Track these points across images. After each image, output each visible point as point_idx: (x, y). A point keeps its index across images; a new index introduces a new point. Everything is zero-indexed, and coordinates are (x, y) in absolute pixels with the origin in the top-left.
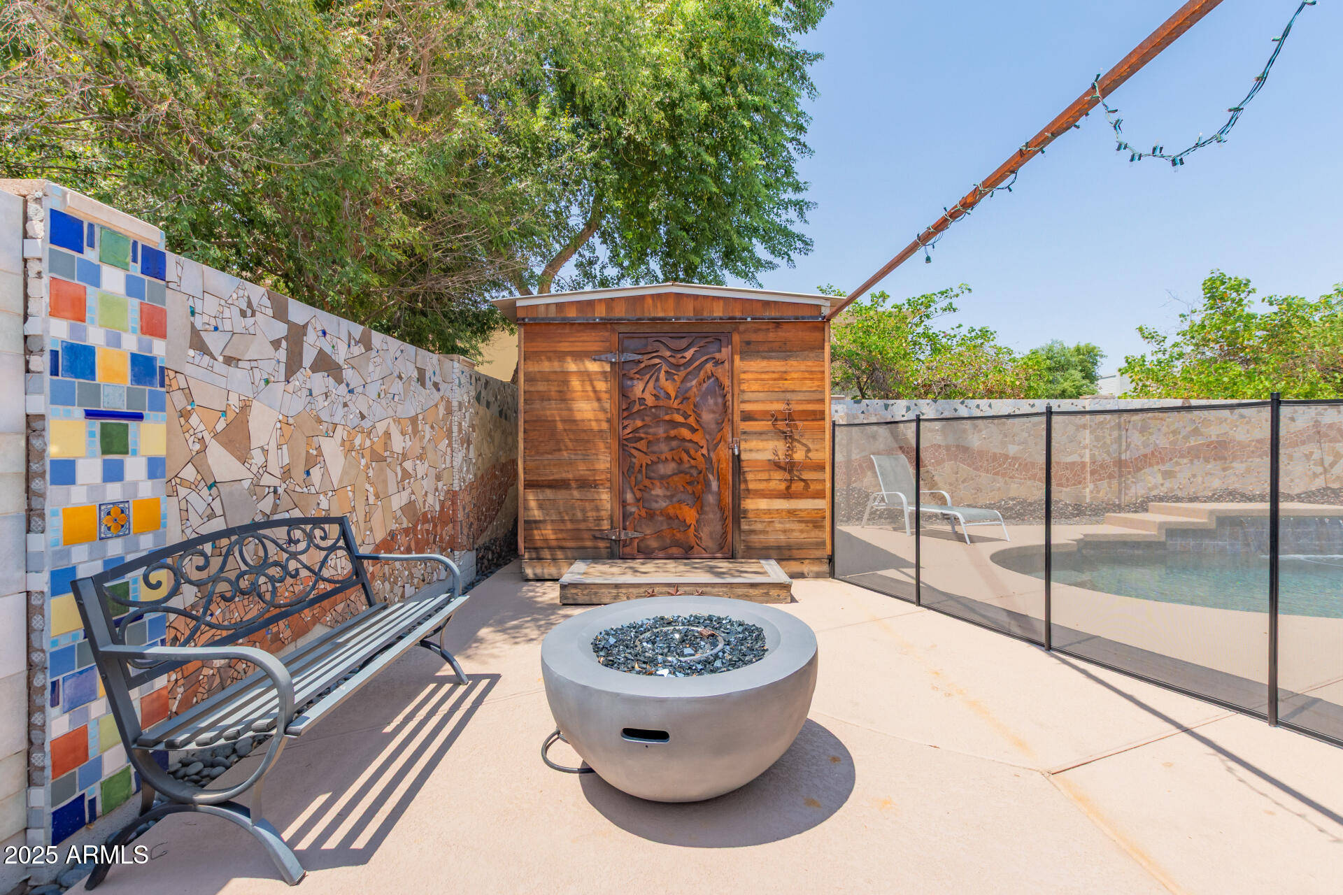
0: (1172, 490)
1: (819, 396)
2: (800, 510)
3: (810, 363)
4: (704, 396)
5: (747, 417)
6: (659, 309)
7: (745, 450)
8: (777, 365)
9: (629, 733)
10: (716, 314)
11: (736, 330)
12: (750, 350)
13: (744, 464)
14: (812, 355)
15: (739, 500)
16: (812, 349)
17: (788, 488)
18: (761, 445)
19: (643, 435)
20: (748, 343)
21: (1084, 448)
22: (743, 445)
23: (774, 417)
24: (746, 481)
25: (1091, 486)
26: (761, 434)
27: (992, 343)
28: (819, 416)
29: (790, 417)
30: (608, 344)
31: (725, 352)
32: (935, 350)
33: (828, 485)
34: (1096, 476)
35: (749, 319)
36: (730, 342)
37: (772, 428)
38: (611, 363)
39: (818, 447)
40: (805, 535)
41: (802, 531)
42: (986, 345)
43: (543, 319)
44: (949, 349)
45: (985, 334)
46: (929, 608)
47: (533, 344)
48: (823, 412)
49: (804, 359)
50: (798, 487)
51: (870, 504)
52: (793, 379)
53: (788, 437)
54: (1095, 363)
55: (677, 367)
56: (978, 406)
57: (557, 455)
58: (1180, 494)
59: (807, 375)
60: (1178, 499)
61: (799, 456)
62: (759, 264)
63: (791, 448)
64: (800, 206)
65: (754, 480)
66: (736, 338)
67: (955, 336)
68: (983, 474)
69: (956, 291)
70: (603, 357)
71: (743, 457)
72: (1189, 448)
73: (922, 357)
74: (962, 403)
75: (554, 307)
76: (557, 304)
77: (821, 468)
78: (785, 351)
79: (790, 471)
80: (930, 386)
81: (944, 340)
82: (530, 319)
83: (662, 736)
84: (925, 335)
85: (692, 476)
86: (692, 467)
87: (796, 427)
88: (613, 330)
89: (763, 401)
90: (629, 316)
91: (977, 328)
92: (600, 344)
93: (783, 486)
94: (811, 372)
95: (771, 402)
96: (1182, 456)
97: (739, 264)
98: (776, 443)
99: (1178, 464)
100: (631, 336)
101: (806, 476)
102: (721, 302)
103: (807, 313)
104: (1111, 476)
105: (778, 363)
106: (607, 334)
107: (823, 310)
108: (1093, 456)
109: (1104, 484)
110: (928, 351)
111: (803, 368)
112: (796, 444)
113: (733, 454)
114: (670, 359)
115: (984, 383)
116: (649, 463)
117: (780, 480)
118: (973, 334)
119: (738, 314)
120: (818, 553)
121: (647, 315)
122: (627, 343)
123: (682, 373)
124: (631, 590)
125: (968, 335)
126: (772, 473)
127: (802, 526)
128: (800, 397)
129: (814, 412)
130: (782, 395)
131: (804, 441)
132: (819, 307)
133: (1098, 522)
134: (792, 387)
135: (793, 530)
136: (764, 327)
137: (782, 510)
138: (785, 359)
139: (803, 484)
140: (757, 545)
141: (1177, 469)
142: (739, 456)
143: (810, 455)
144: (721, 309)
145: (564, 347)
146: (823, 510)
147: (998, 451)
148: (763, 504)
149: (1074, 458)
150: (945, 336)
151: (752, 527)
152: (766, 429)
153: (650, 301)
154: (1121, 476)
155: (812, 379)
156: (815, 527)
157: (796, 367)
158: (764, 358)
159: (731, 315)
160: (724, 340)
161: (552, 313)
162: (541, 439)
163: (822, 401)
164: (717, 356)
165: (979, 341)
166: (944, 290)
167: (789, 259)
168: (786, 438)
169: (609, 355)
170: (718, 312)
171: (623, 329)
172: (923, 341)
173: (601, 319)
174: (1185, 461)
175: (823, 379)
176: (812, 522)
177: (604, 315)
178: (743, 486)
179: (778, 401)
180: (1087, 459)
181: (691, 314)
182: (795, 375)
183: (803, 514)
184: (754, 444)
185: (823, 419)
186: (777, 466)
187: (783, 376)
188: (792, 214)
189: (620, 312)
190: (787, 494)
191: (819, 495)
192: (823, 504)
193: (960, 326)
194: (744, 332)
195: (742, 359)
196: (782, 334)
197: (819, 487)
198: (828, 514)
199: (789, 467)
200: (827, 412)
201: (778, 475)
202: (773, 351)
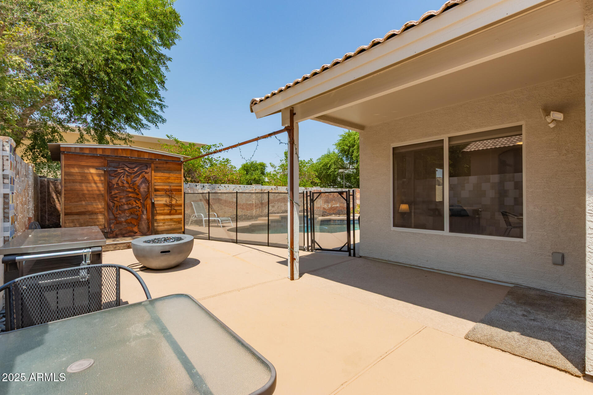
0: (273, 211)
1: (180, 185)
2: (174, 218)
3: (177, 175)
4: (141, 184)
5: (156, 190)
6: (124, 153)
7: (156, 201)
8: (167, 175)
9: (162, 252)
10: (145, 157)
11: (153, 163)
12: (157, 170)
13: (155, 205)
14: (178, 172)
15: (154, 216)
16: (178, 170)
17: (170, 212)
18: (161, 199)
19: (118, 196)
20: (157, 167)
21: (253, 199)
22: (155, 199)
23: (166, 190)
24: (156, 210)
25: (255, 210)
26: (161, 196)
27: (230, 164)
28: (180, 190)
29: (171, 190)
30: (103, 164)
31: (149, 170)
32: (212, 165)
33: (183, 211)
34: (256, 207)
35: (157, 160)
36: (150, 167)
37: (165, 194)
38: (104, 171)
39: (180, 199)
40: (176, 226)
41: (175, 225)
42: (228, 165)
43: (73, 153)
44: (216, 165)
45: (227, 160)
46: (212, 240)
47: (69, 161)
48: (181, 189)
49: (175, 173)
50: (173, 211)
51: (191, 218)
52: (172, 179)
53: (170, 197)
54: (264, 169)
55: (131, 173)
56: (225, 186)
57: (80, 203)
58: (275, 212)
59: (176, 178)
60: (275, 213)
61: (174, 202)
62: (143, 126)
63: (171, 200)
64: (162, 107)
65: (159, 210)
66: (153, 165)
67: (218, 161)
68: (227, 208)
69: (218, 145)
70: (101, 168)
71: (155, 203)
72: (278, 199)
73: (207, 167)
74: (220, 185)
75: (79, 149)
76: (80, 148)
77: (181, 206)
78: (169, 170)
79: (171, 207)
80: (210, 177)
81: (214, 162)
82: (67, 152)
83: (169, 252)
84: (208, 159)
85: (137, 209)
86: (137, 206)
87: (173, 194)
88: (105, 159)
89: (162, 186)
90: (112, 155)
91: (225, 158)
92: (100, 164)
93: (168, 212)
94: (177, 177)
95: (165, 186)
96: (276, 202)
97: (133, 123)
98: (166, 198)
99: (275, 204)
100: (112, 162)
101: (176, 208)
102: (148, 153)
103: (176, 160)
104: (260, 207)
105: (167, 174)
106: (102, 160)
107: (181, 159)
108: (255, 202)
109: (258, 209)
110: (209, 165)
111: (175, 176)
112: (172, 199)
113: (152, 202)
114: (128, 171)
115: (227, 178)
116: (120, 205)
117: (168, 210)
118: (224, 160)
119: (153, 158)
120: (180, 231)
121: (119, 155)
122: (111, 164)
123: (133, 176)
124: (121, 245)
125: (222, 160)
126: (165, 208)
127: (175, 223)
128: (174, 185)
129: (178, 189)
130: (168, 184)
131: (175, 198)
132: (180, 158)
133: (256, 220)
134: (171, 182)
135: (172, 225)
136: (162, 163)
137: (168, 219)
138: (169, 173)
139: (175, 211)
140: (160, 230)
141: (275, 205)
142: (154, 203)
143: (177, 202)
144: (147, 156)
145: (83, 163)
146: (181, 218)
147: (231, 200)
148: (162, 217)
149: (251, 202)
150: (215, 160)
151: (158, 225)
152: (163, 194)
153: (121, 151)
154: (262, 207)
155: (178, 179)
156: (179, 223)
157: (173, 176)
158: (162, 172)
159: (151, 158)
160: (148, 166)
161: (78, 151)
162: (72, 197)
163: (181, 186)
164: (146, 171)
165: (226, 163)
166: (214, 144)
167: (156, 125)
168: (169, 197)
169: (103, 168)
170: (146, 156)
171: (109, 159)
172: (207, 161)
173: (100, 155)
174: (277, 203)
175: (181, 180)
176: (178, 222)
177: (101, 153)
178: (155, 212)
179: (167, 186)
180: (254, 203)
181: (137, 156)
182: (173, 178)
183: (175, 220)
184: (159, 199)
185: (181, 191)
186: (166, 205)
187: (169, 178)
188: (158, 108)
189: (108, 153)
190: (170, 214)
191: (180, 214)
192: (181, 216)
193: (220, 157)
194: (155, 164)
195: (155, 172)
196: (168, 165)
197: (180, 211)
198: (183, 219)
199: (170, 206)
200: (182, 189)
201: (167, 208)
202: (165, 170)
